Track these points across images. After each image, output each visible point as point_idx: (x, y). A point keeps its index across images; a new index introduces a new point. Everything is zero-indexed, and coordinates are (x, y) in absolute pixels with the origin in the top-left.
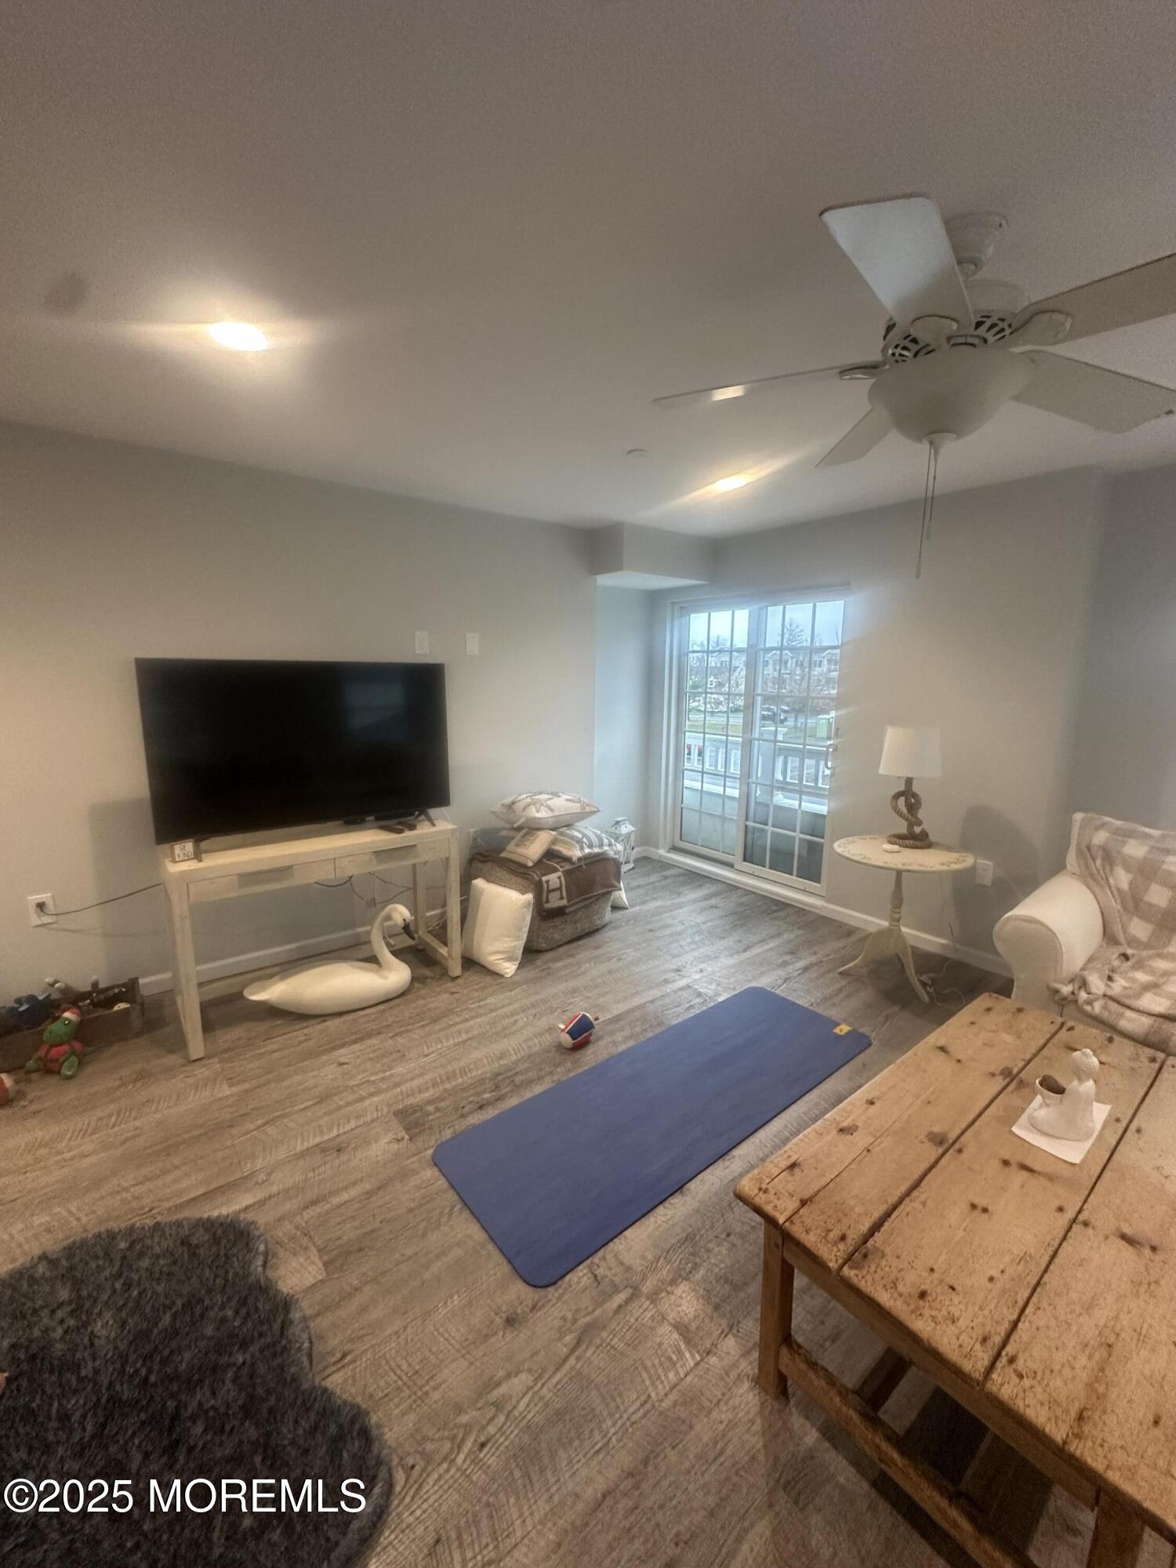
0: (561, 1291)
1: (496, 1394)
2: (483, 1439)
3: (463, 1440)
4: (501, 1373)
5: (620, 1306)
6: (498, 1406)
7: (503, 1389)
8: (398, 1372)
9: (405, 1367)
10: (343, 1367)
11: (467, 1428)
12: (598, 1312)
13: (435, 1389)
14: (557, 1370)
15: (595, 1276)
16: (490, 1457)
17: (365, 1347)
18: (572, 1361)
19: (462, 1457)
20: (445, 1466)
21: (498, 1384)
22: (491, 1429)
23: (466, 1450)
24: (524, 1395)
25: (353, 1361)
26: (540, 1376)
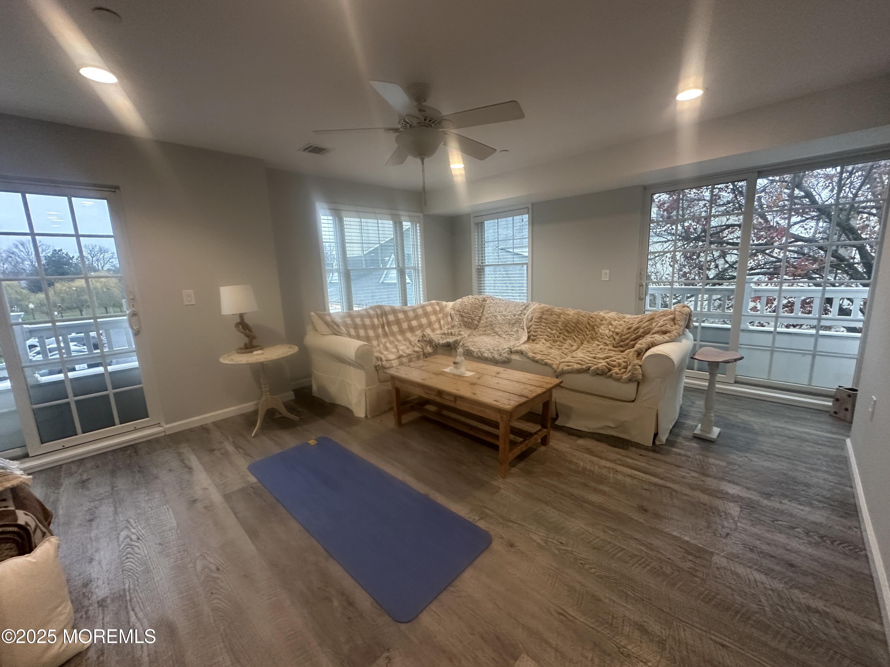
0: (490, 530)
1: (543, 543)
2: (559, 544)
3: (564, 550)
4: (534, 544)
5: (491, 511)
6: (546, 542)
7: (540, 541)
8: (553, 583)
9: (550, 582)
10: (564, 611)
11: (559, 550)
12: (496, 517)
13: (552, 566)
14: (525, 526)
15: (479, 519)
16: (564, 540)
17: (551, 604)
18: (519, 522)
19: (569, 549)
20: (574, 553)
21: (538, 543)
22: (555, 542)
23: (566, 548)
24: (538, 534)
25: (558, 607)
26: (530, 531)
